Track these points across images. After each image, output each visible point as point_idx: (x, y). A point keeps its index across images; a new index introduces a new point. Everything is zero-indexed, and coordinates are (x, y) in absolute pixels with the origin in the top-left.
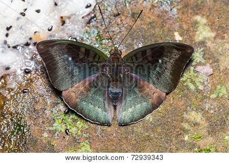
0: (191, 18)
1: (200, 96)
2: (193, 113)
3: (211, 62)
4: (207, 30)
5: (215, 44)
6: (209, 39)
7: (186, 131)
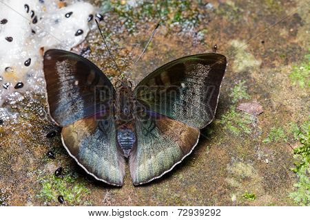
0: (225, 43)
1: (247, 142)
2: (240, 165)
3: (259, 97)
4: (249, 57)
5: (262, 75)
6: (252, 68)
7: (232, 189)
